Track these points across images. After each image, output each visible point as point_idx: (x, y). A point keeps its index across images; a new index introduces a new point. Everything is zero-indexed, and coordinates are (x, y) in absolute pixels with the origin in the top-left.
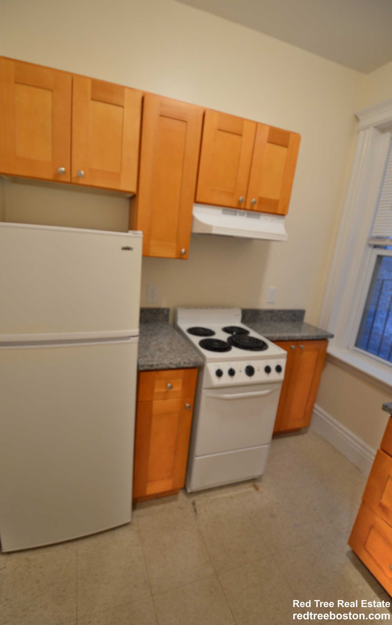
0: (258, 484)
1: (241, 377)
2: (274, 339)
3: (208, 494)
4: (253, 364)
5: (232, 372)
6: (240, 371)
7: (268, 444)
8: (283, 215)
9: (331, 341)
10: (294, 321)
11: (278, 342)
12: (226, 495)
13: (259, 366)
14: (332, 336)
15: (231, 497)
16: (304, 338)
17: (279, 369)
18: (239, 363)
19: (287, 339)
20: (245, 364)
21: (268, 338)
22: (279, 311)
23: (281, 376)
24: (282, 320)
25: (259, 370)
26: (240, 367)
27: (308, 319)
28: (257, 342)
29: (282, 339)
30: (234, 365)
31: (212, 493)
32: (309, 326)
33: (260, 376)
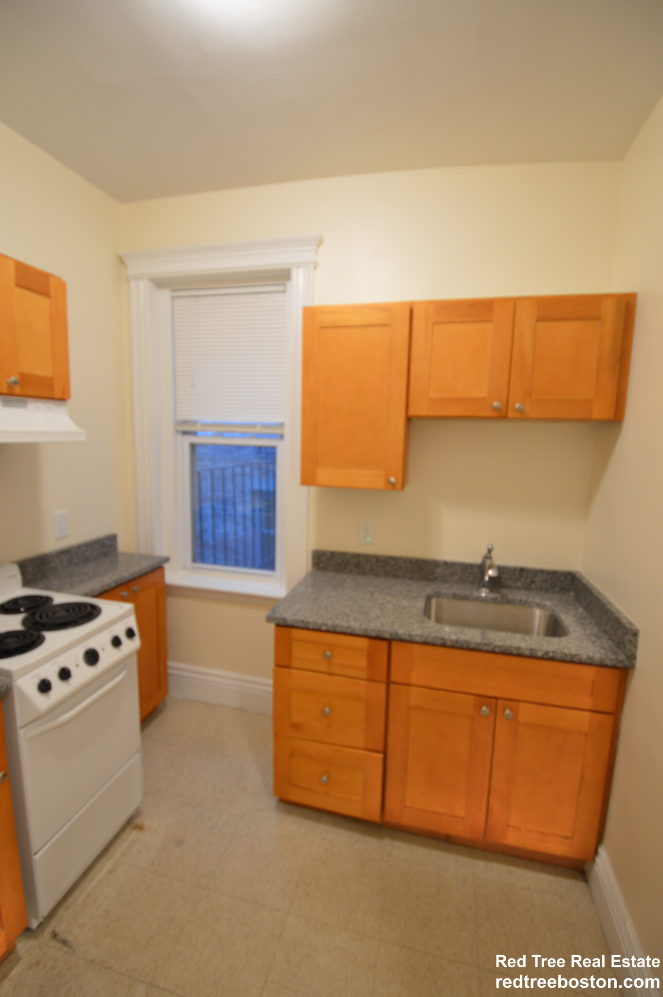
0: (138, 821)
1: (82, 673)
2: (96, 593)
3: (70, 900)
4: (92, 644)
5: (65, 674)
6: (77, 665)
7: (138, 752)
8: (62, 399)
9: (167, 566)
10: (105, 555)
11: (103, 594)
12: (101, 875)
13: (101, 643)
14: (167, 560)
15: (111, 872)
16: (135, 576)
17: (130, 633)
18: (70, 653)
19: (113, 585)
20: (80, 651)
21: (86, 595)
22: (79, 547)
23: (136, 643)
24: (87, 560)
25: (103, 649)
26: (74, 660)
27: (123, 546)
28: (80, 609)
29: (106, 588)
30: (64, 661)
31: (78, 892)
32: (130, 556)
33: (108, 656)
